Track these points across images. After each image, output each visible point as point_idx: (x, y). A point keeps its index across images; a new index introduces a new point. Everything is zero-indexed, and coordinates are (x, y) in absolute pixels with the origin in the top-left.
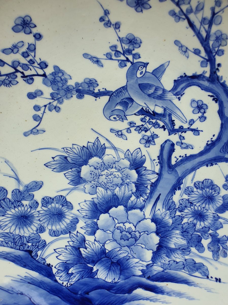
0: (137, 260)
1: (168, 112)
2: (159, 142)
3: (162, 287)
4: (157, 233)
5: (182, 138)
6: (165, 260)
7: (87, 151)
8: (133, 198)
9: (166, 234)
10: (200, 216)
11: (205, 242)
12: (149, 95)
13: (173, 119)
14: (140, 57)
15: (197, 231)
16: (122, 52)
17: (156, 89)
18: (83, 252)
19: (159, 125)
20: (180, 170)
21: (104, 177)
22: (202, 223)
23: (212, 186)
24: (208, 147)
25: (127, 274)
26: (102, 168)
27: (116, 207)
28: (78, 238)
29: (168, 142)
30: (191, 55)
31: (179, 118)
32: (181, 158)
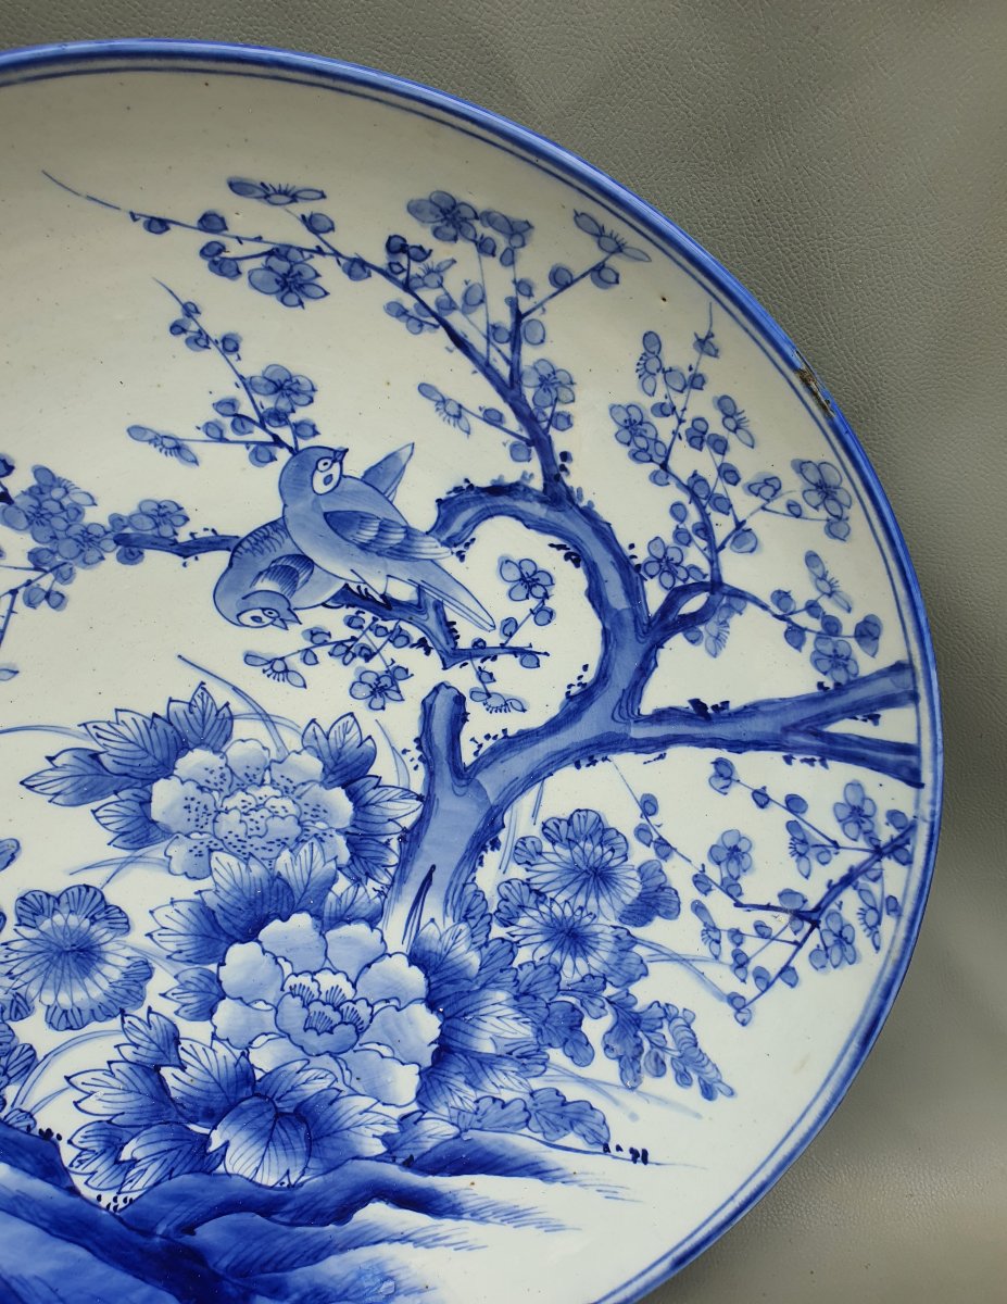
0: (365, 1102)
1: (431, 597)
2: (415, 690)
3: (454, 1193)
4: (432, 1003)
5: (485, 677)
6: (463, 1096)
7: (169, 729)
8: (342, 885)
9: (461, 1004)
10: (572, 937)
11: (595, 1028)
12: (363, 547)
13: (450, 619)
14: (316, 433)
15: (566, 992)
16: (256, 418)
17: (384, 528)
18: (171, 1082)
19: (408, 638)
20: (492, 782)
21: (236, 815)
22: (580, 962)
23: (601, 832)
24: (572, 705)
25: (331, 1154)
26: (225, 787)
27: (285, 919)
28: (152, 1033)
29: (443, 691)
30: (479, 426)
31: (467, 613)
32: (491, 742)
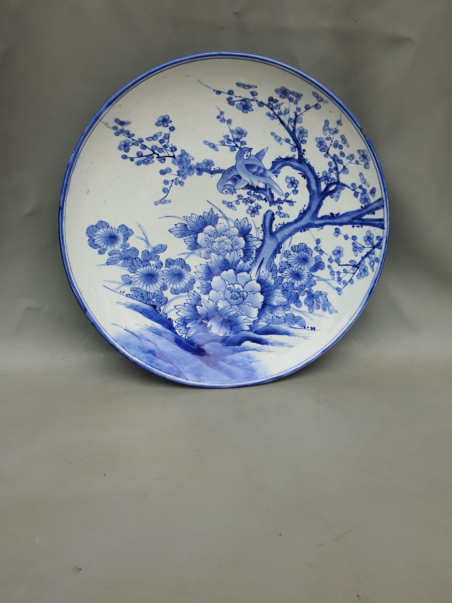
0: (245, 317)
1: (268, 187)
2: (262, 212)
3: (267, 339)
4: (262, 293)
5: (280, 208)
6: (269, 315)
7: (203, 220)
8: (241, 262)
9: (269, 293)
10: (297, 276)
11: (302, 298)
12: (253, 173)
13: (272, 193)
14: (246, 144)
15: (295, 290)
16: (233, 140)
17: (259, 168)
18: (198, 310)
19: (262, 198)
20: (279, 236)
21: (217, 243)
22: (299, 282)
23: (306, 249)
24: (301, 216)
25: (236, 330)
26: (215, 236)
27: (227, 271)
28: (195, 297)
29: (269, 212)
30: (284, 143)
31: (277, 191)
32: (280, 226)
